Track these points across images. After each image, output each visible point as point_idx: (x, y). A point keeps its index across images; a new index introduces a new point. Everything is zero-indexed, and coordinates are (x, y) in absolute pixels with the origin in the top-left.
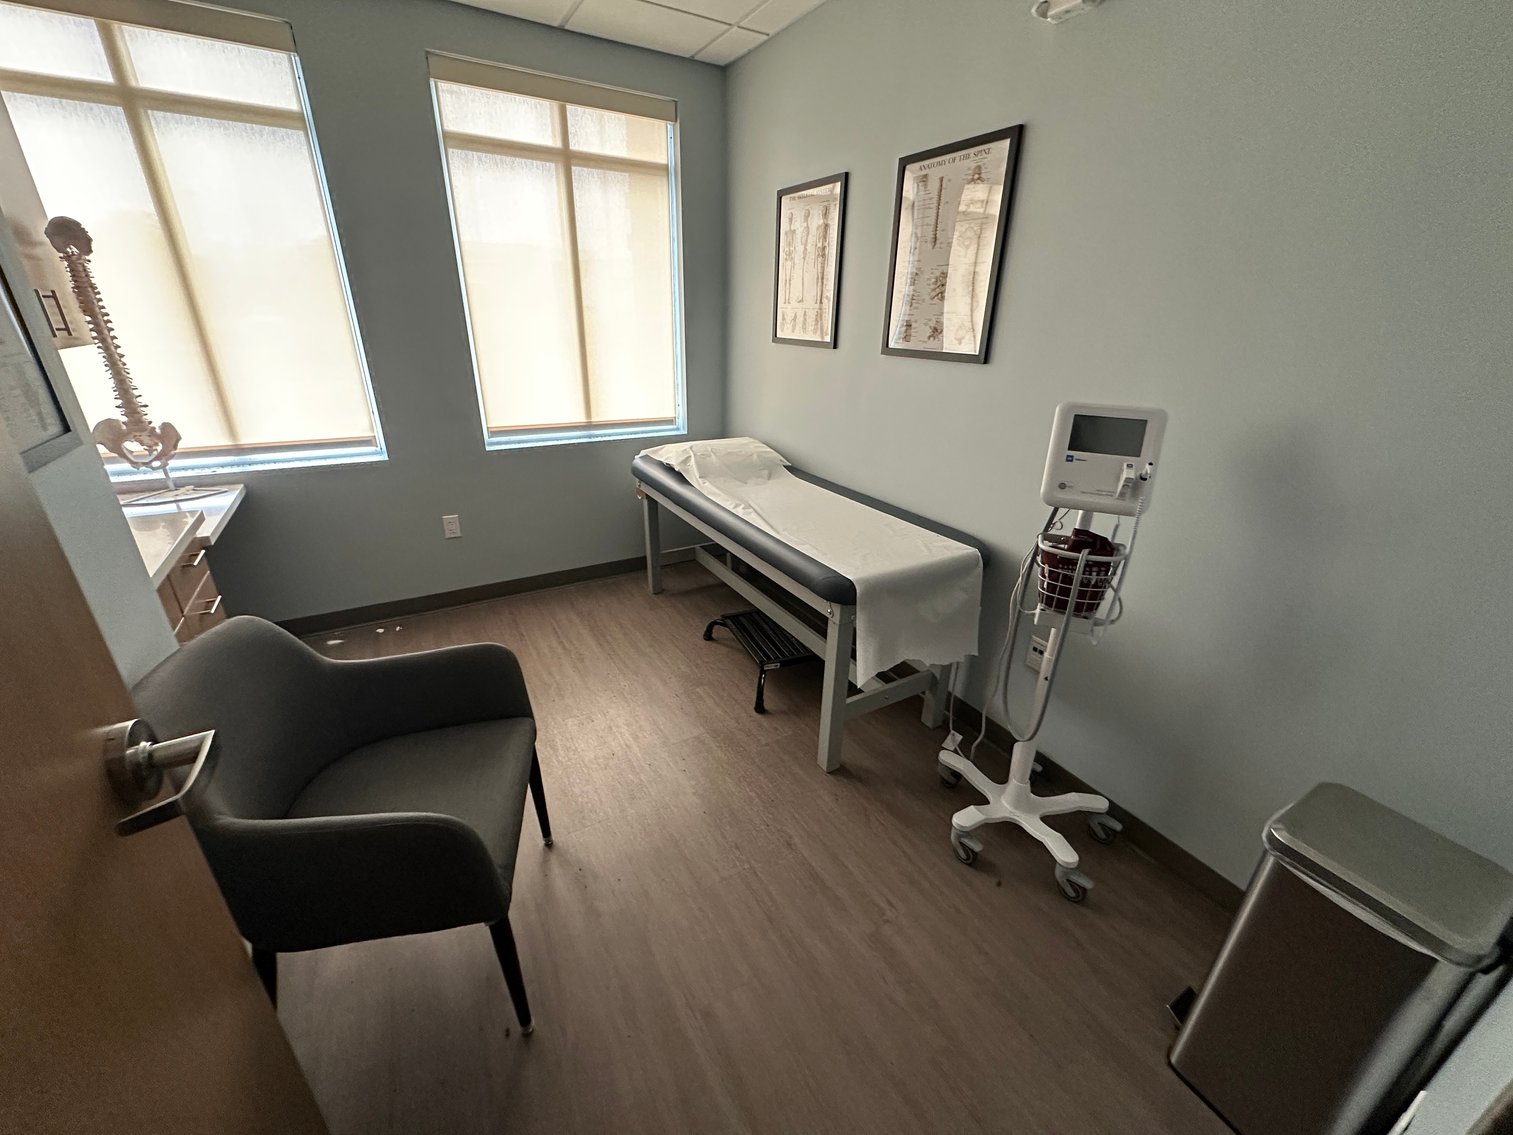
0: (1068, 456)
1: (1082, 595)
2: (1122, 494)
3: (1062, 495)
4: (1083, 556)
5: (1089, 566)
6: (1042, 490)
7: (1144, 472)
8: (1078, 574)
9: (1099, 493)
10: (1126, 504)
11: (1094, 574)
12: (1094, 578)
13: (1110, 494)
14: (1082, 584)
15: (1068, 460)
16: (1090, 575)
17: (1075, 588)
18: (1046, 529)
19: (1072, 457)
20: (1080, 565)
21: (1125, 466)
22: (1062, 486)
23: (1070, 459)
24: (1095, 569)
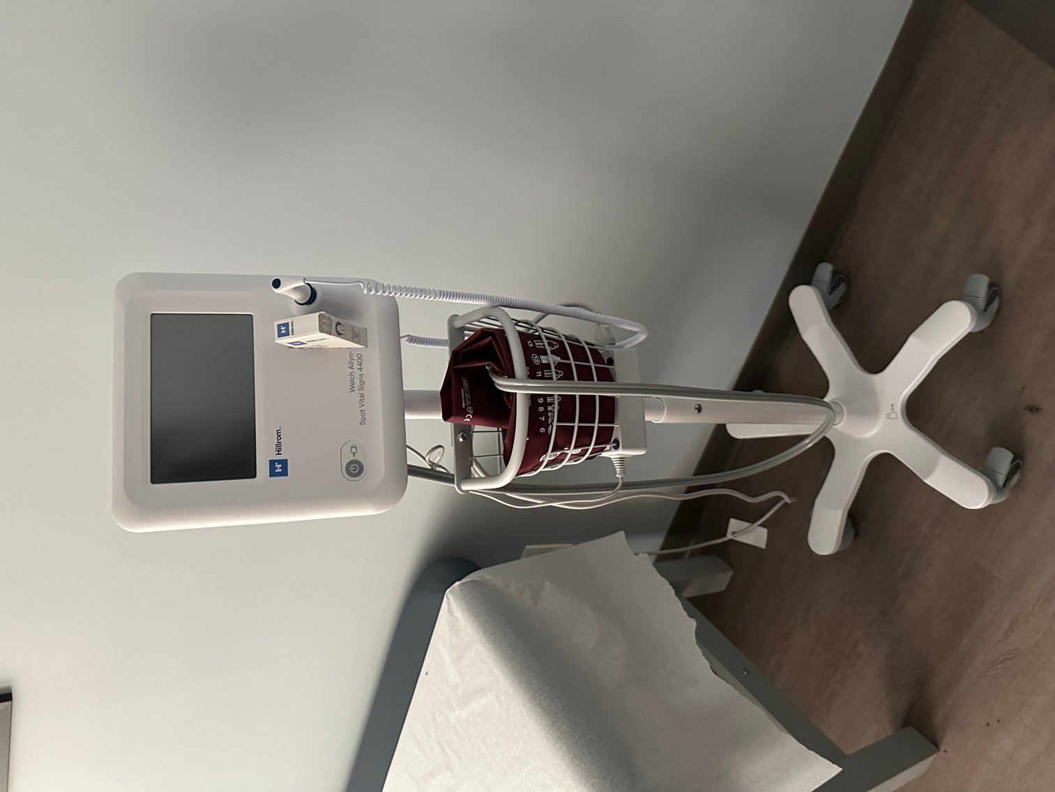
0: (273, 473)
1: (585, 375)
2: (356, 336)
3: (378, 463)
4: (519, 388)
5: (534, 371)
6: (368, 511)
7: (296, 296)
8: (554, 389)
9: (358, 386)
10: (372, 322)
11: (544, 359)
12: (552, 359)
13: (355, 360)
14: (567, 376)
15: (284, 473)
16: (548, 366)
17: (577, 389)
18: (445, 477)
19: (272, 463)
20: (538, 387)
21: (285, 341)
22: (355, 469)
23: (279, 468)
24: (536, 361)
